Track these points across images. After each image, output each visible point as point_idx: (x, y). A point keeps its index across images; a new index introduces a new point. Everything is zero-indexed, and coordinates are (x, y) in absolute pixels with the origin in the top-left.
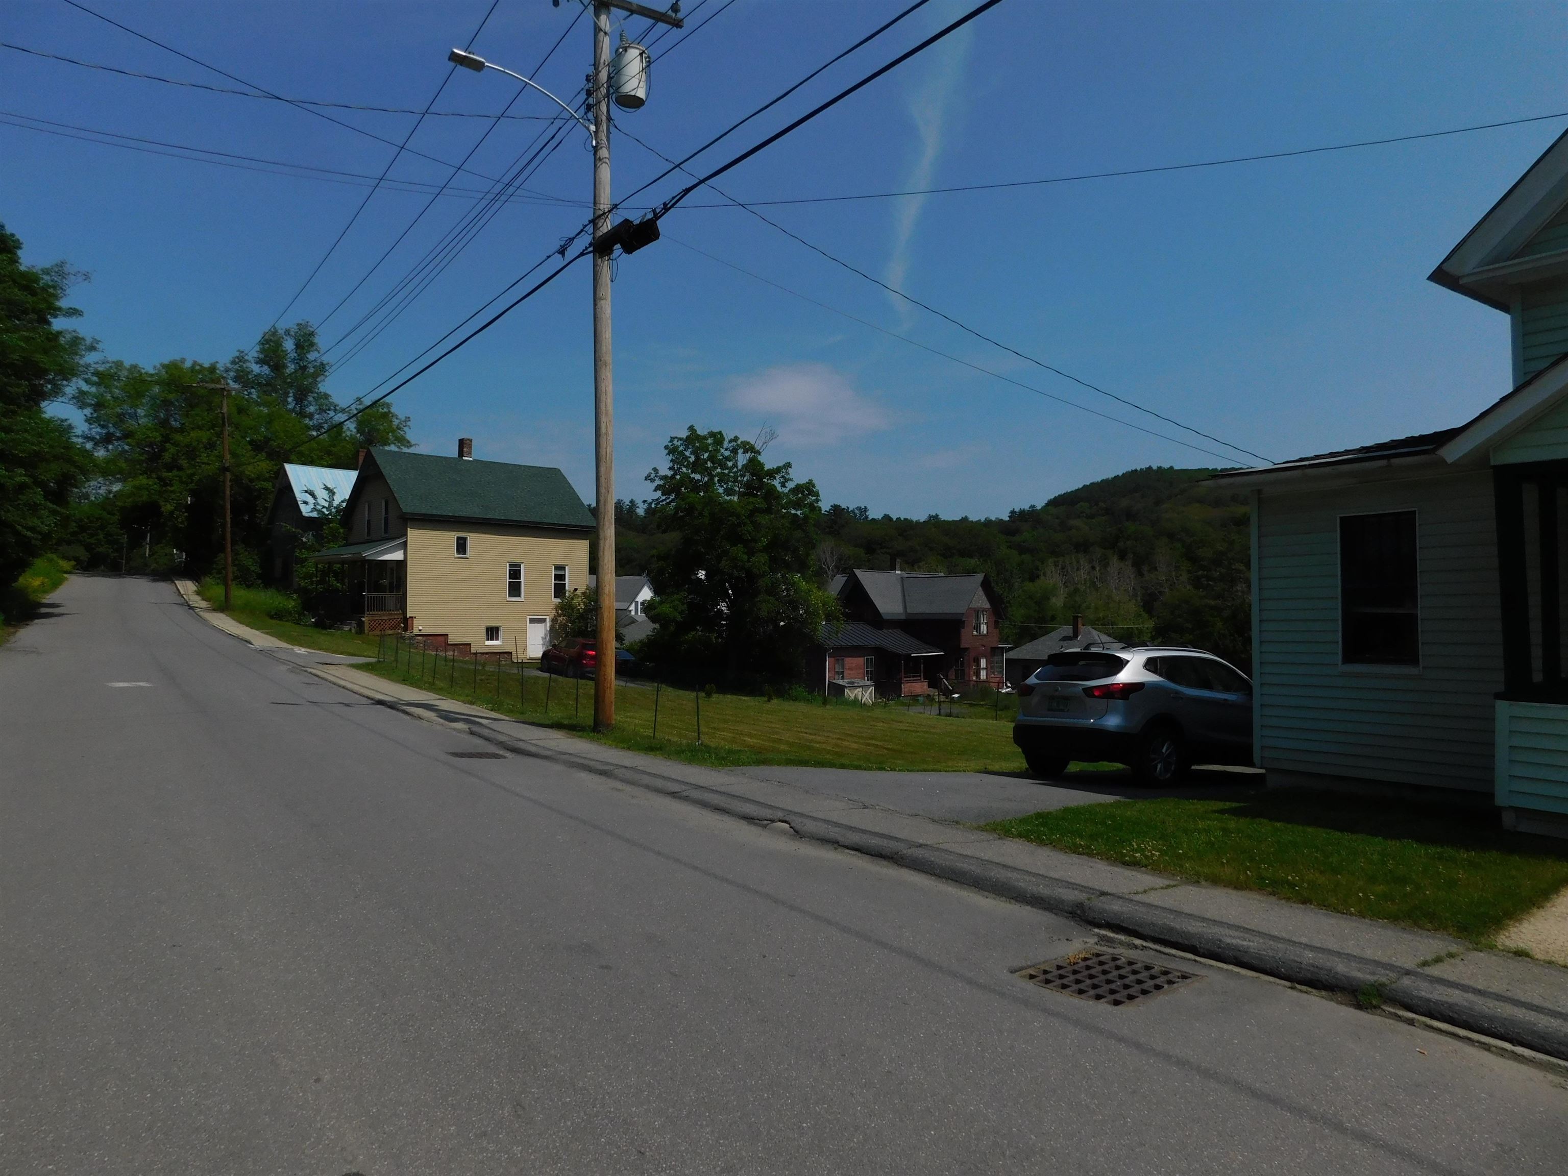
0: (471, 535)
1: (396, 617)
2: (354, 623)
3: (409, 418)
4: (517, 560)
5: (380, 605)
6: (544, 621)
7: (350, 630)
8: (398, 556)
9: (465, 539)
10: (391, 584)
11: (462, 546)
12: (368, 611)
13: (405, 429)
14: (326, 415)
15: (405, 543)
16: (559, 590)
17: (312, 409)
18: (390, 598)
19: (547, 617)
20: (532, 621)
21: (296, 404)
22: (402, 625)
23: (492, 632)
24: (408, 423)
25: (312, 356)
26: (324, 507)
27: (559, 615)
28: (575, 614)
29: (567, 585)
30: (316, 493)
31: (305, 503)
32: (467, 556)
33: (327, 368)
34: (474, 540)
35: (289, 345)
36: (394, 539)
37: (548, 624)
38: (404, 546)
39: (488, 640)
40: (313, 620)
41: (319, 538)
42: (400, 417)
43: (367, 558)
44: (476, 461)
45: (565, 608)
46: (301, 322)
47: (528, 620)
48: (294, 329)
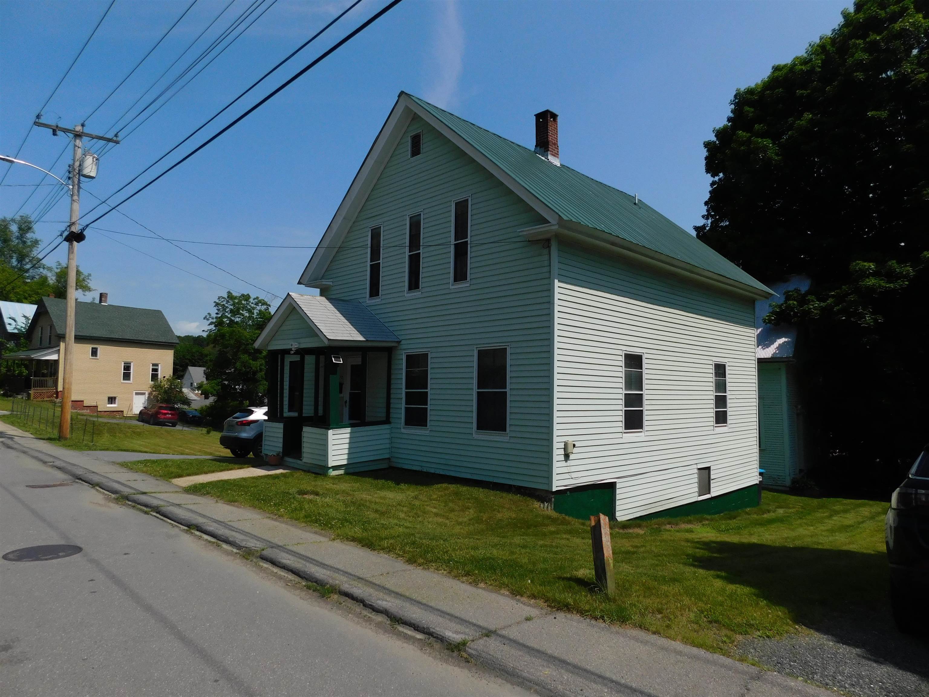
0: (99, 346)
1: (51, 391)
2: (25, 394)
3: (90, 274)
4: (129, 361)
5: (42, 384)
6: (144, 394)
7: (22, 398)
8: (54, 357)
9: (96, 349)
10: (51, 372)
11: (94, 352)
12: (34, 387)
13: (88, 280)
14: (38, 270)
15: (59, 350)
16: (154, 377)
17: (28, 266)
18: (50, 380)
19: (147, 392)
20: (137, 394)
21: (18, 263)
22: (55, 396)
23: (112, 400)
24: (90, 277)
25: (29, 235)
26: (22, 327)
27: (153, 391)
28: (163, 391)
29: (159, 375)
30: (16, 319)
31: (10, 324)
32: (98, 358)
33: (40, 243)
34: (102, 349)
35: (14, 228)
36: (52, 348)
37: (147, 396)
38: (58, 352)
39: (109, 404)
40: (2, 392)
41: (18, 345)
42: (84, 274)
43: (34, 358)
44: (109, 305)
45: (157, 387)
46: (22, 215)
47: (134, 394)
48: (18, 218)
